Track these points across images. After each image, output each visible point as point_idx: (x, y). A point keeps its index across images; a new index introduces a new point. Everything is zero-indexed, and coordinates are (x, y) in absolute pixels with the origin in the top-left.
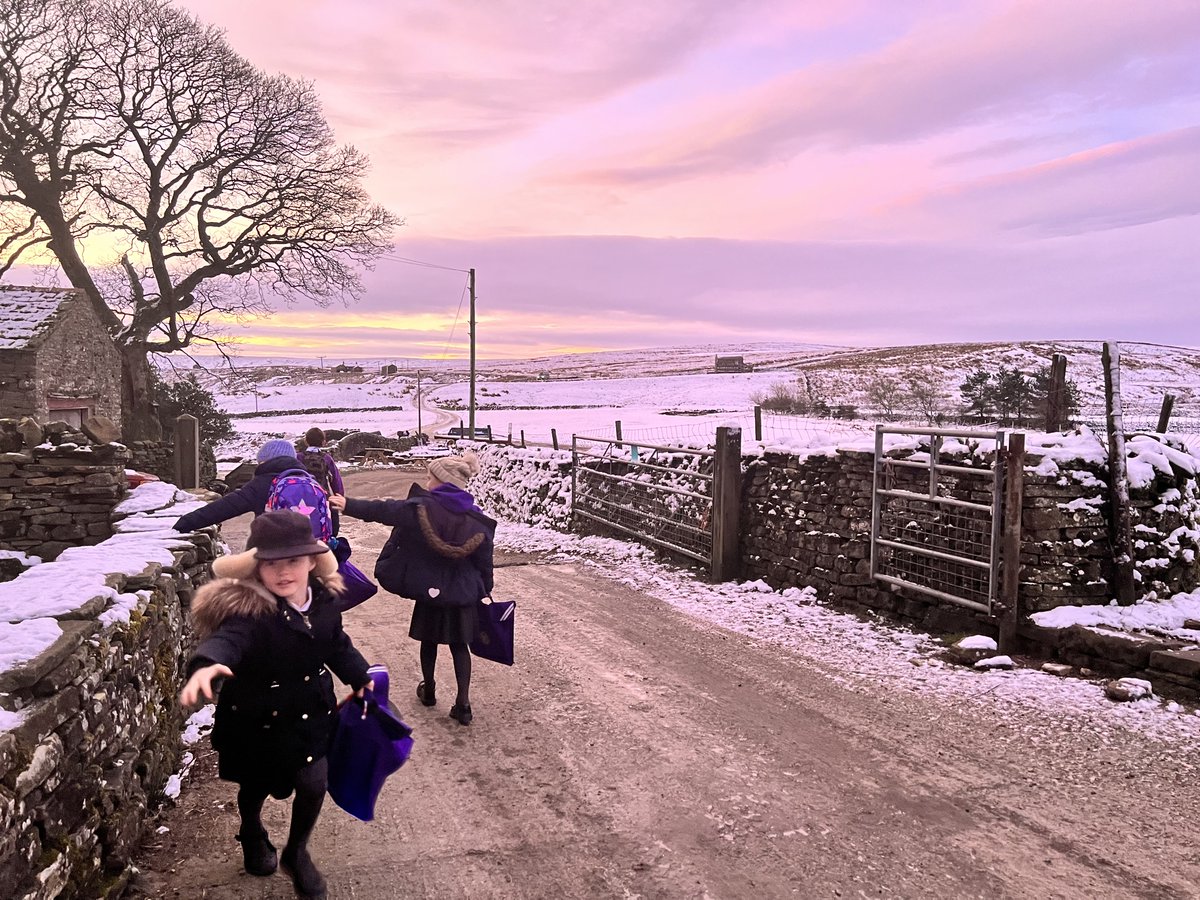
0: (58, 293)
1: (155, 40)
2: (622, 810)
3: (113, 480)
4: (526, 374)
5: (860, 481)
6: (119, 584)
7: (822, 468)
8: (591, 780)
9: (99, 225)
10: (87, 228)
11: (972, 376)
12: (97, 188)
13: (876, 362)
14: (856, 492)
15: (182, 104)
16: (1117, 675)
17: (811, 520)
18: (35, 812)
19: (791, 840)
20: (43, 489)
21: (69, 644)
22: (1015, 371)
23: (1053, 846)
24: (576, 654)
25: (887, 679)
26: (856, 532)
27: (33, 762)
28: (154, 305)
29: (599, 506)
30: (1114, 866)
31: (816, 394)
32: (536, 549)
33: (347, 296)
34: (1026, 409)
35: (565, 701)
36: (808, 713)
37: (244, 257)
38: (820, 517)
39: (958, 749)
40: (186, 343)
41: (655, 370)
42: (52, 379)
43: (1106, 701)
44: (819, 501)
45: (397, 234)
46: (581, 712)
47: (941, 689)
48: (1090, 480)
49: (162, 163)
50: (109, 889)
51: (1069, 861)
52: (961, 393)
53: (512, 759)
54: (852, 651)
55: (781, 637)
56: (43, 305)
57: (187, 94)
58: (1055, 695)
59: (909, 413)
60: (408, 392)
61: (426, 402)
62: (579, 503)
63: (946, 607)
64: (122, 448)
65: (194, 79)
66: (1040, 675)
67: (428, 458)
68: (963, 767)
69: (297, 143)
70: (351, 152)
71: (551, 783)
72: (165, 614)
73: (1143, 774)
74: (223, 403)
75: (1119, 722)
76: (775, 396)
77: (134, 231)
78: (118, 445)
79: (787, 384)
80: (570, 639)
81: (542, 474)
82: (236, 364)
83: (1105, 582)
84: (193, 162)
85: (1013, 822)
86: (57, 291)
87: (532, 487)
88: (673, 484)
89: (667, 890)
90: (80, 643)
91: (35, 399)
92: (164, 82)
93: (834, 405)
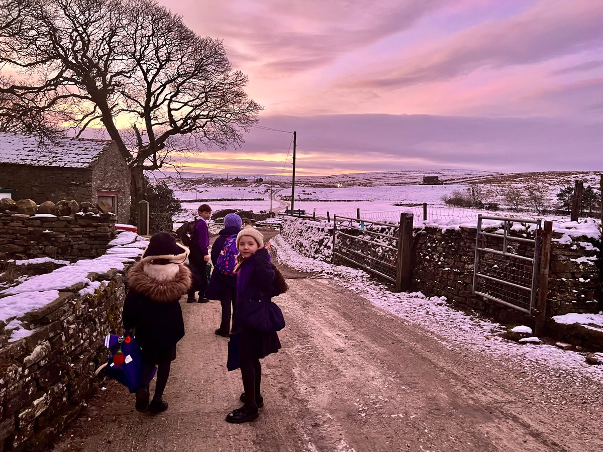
0: (103, 142)
1: (150, 22)
2: (315, 398)
3: (109, 230)
4: (325, 184)
5: (471, 243)
6: (93, 277)
7: (453, 236)
8: (304, 383)
9: (123, 110)
10: (118, 112)
11: (564, 189)
12: (123, 93)
13: (511, 181)
14: (469, 249)
15: (162, 52)
16: (594, 351)
17: (446, 262)
18: (34, 374)
19: (394, 419)
20: (79, 233)
21: (60, 302)
22: (589, 187)
23: (530, 434)
24: (316, 322)
25: (470, 345)
26: (468, 269)
27: (33, 352)
28: (147, 148)
29: (345, 251)
30: (559, 447)
31: (477, 197)
32: (313, 271)
33: (236, 145)
34: (594, 207)
35: (303, 345)
36: (424, 359)
37: (188, 125)
38: (451, 261)
39: (496, 382)
40: (161, 166)
41: (391, 182)
42: (99, 182)
43: (585, 363)
44: (450, 253)
45: (260, 114)
46: (310, 350)
47: (497, 352)
48: (590, 247)
49: (152, 81)
50: (70, 412)
51: (536, 442)
52: (557, 198)
53: (269, 370)
54: (456, 330)
55: (422, 321)
56: (96, 147)
57: (165, 48)
58: (558, 359)
59: (527, 208)
60: (267, 192)
61: (276, 197)
62: (336, 249)
63: (510, 310)
64: (113, 215)
65: (168, 40)
66: (553, 348)
67: (273, 224)
68: (495, 391)
69: (215, 70)
70: (240, 74)
71: (285, 382)
72: (115, 292)
73: (592, 402)
74: (178, 195)
75: (589, 375)
76: (454, 197)
77: (139, 113)
78: (112, 214)
79: (461, 191)
80: (315, 315)
81: (320, 234)
82: (184, 177)
83: (597, 302)
84: (166, 80)
85: (513, 420)
86: (103, 141)
87: (316, 240)
88: (381, 242)
89: (325, 437)
90: (66, 302)
91: (91, 191)
92: (154, 42)
93: (486, 203)
